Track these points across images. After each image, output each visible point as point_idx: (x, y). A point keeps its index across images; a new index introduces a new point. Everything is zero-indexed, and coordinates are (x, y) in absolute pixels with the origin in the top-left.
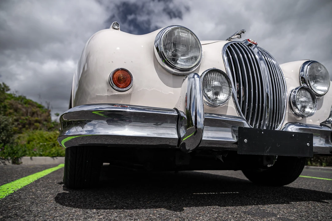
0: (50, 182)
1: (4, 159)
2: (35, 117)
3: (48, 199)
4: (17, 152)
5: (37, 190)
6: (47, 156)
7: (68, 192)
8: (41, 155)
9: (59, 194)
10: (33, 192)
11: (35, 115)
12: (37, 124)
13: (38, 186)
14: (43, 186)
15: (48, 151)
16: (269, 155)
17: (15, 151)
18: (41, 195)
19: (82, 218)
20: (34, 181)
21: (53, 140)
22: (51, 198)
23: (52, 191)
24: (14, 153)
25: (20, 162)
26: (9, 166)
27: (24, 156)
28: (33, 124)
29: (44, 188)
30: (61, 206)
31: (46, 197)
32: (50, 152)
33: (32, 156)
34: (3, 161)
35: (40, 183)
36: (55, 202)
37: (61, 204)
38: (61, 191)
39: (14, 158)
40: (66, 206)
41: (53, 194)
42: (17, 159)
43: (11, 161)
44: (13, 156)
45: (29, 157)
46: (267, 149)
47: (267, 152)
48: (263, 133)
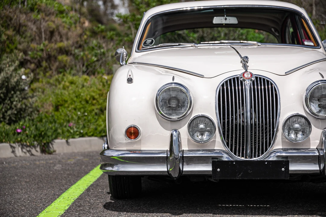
0: (100, 192)
1: (29, 146)
2: (56, 42)
3: (99, 206)
4: (45, 134)
5: (90, 200)
6: (92, 135)
7: (113, 201)
8: (82, 135)
9: (107, 203)
10: (88, 201)
11: (57, 37)
12: (63, 58)
13: (90, 196)
14: (94, 196)
15: (92, 127)
16: (241, 179)
17: (43, 131)
18: (94, 203)
19: (116, 216)
20: (85, 190)
21: (98, 101)
22: (101, 206)
23: (102, 201)
24: (40, 135)
25: (52, 150)
26: (37, 156)
27: (56, 138)
28: (56, 58)
29: (95, 197)
30: (107, 210)
31: (98, 205)
32: (96, 129)
33: (68, 137)
34: (28, 149)
35: (91, 192)
36: (103, 208)
37: (107, 209)
38: (109, 200)
39: (43, 144)
40: (110, 210)
41: (102, 203)
42: (47, 145)
43: (38, 149)
44: (41, 141)
45: (64, 141)
46: (239, 175)
47: (239, 177)
48: (234, 163)
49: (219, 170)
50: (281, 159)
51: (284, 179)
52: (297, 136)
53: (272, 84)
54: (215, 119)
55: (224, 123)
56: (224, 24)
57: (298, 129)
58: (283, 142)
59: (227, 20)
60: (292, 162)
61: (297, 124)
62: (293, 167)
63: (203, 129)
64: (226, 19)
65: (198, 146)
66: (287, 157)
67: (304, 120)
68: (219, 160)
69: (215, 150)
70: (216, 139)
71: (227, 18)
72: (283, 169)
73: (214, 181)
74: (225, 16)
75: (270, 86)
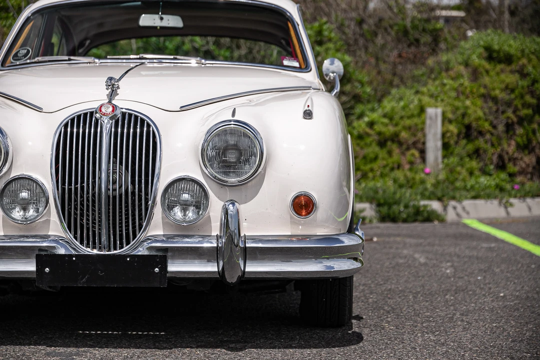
16: (85, 285)
46: (82, 279)
47: (82, 282)
48: (74, 259)
49: (47, 270)
50: (154, 253)
51: (159, 286)
52: (185, 215)
53: (149, 126)
54: (48, 184)
55: (63, 190)
56: (158, 28)
57: (188, 203)
58: (165, 224)
59: (163, 21)
60: (173, 257)
61: (187, 193)
62: (175, 267)
63: (27, 199)
64: (162, 19)
65: (21, 230)
66: (166, 250)
67: (197, 187)
68: (49, 253)
69: (49, 236)
70: (50, 217)
71: (163, 16)
72: (157, 270)
73: (48, 289)
74: (160, 13)
75: (145, 129)
